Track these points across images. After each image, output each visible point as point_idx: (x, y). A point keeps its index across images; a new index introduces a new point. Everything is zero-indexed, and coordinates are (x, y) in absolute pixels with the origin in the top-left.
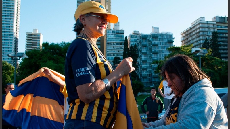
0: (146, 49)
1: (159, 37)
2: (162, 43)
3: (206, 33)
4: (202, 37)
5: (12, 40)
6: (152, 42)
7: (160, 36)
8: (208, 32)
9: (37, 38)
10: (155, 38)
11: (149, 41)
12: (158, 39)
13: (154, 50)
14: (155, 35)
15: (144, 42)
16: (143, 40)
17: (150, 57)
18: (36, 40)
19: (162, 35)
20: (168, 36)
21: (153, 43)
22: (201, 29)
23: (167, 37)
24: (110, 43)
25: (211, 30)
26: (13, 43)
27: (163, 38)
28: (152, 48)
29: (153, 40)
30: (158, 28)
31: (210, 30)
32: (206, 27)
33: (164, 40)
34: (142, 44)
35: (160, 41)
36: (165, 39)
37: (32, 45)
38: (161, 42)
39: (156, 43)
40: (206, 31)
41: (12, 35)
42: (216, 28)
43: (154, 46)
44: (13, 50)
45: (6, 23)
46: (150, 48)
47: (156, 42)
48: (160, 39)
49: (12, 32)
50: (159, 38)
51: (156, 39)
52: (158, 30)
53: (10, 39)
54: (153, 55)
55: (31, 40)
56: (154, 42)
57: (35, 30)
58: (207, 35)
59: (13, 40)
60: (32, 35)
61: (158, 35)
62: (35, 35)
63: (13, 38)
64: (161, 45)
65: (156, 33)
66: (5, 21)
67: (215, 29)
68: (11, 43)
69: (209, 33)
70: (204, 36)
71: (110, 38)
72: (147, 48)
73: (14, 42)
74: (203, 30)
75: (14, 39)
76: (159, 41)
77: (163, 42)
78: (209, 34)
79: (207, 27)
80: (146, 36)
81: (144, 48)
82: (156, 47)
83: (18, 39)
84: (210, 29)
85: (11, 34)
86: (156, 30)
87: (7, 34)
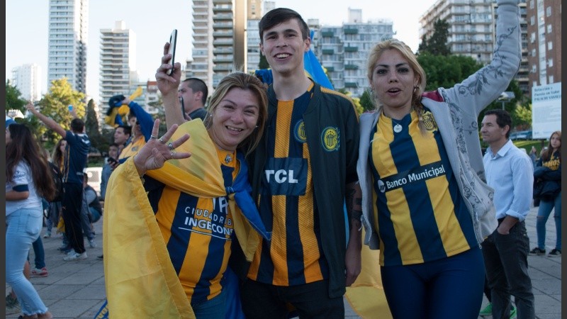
0: (331, 59)
1: (362, 31)
2: (366, 45)
3: (466, 18)
4: (456, 27)
5: (72, 46)
6: (343, 43)
7: (362, 29)
8: (470, 15)
9: (122, 40)
10: (352, 34)
11: (339, 41)
12: (358, 37)
13: (349, 61)
14: (351, 28)
15: (328, 45)
16: (326, 39)
17: (340, 77)
18: (121, 45)
19: (368, 27)
20: (382, 28)
21: (346, 45)
22: (453, 10)
23: (379, 31)
24: (253, 49)
25: (477, 9)
26: (74, 53)
27: (369, 34)
28: (343, 58)
29: (346, 39)
30: (359, 11)
31: (476, 11)
32: (466, 5)
33: (372, 37)
34: (323, 48)
35: (362, 39)
36: (375, 35)
37: (114, 56)
38: (365, 41)
39: (354, 45)
40: (467, 14)
41: (72, 35)
42: (491, 5)
43: (348, 53)
44: (75, 68)
45: (59, 10)
46: (341, 58)
47: (353, 43)
48: (362, 35)
49: (72, 29)
50: (360, 32)
51: (353, 36)
52: (361, 16)
53: (68, 44)
54: (346, 73)
55: (111, 45)
56: (349, 43)
57: (119, 23)
58: (468, 24)
59: (75, 47)
60: (111, 34)
61: (357, 28)
62: (118, 35)
63: (75, 42)
64: (364, 48)
65: (355, 21)
66: (58, 7)
67: (490, 7)
68: (71, 52)
69: (474, 18)
70: (461, 25)
71: (253, 39)
72: (334, 56)
73: (76, 51)
74: (459, 10)
75: (76, 45)
76: (360, 41)
77: (369, 43)
78: (473, 21)
79: (468, 3)
80: (332, 31)
81: (328, 56)
82: (353, 54)
83: (84, 44)
84: (477, 7)
85: (70, 35)
86: (355, 16)
87: (63, 35)
